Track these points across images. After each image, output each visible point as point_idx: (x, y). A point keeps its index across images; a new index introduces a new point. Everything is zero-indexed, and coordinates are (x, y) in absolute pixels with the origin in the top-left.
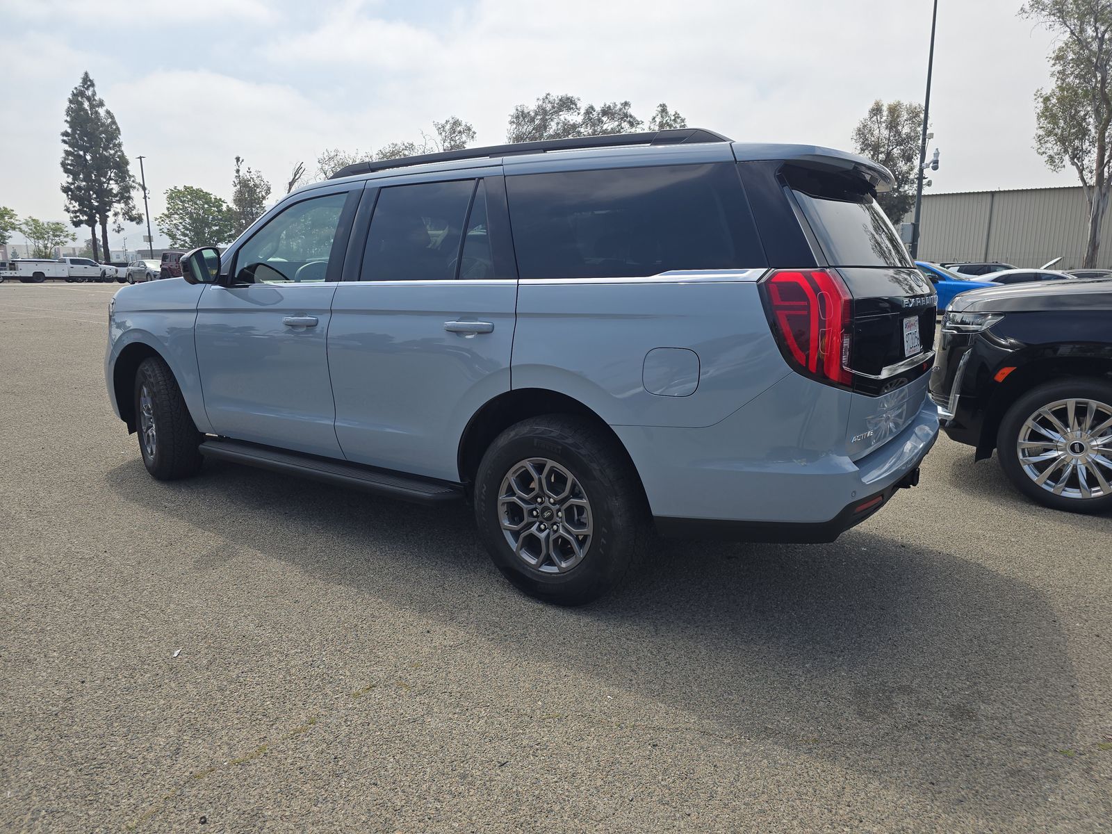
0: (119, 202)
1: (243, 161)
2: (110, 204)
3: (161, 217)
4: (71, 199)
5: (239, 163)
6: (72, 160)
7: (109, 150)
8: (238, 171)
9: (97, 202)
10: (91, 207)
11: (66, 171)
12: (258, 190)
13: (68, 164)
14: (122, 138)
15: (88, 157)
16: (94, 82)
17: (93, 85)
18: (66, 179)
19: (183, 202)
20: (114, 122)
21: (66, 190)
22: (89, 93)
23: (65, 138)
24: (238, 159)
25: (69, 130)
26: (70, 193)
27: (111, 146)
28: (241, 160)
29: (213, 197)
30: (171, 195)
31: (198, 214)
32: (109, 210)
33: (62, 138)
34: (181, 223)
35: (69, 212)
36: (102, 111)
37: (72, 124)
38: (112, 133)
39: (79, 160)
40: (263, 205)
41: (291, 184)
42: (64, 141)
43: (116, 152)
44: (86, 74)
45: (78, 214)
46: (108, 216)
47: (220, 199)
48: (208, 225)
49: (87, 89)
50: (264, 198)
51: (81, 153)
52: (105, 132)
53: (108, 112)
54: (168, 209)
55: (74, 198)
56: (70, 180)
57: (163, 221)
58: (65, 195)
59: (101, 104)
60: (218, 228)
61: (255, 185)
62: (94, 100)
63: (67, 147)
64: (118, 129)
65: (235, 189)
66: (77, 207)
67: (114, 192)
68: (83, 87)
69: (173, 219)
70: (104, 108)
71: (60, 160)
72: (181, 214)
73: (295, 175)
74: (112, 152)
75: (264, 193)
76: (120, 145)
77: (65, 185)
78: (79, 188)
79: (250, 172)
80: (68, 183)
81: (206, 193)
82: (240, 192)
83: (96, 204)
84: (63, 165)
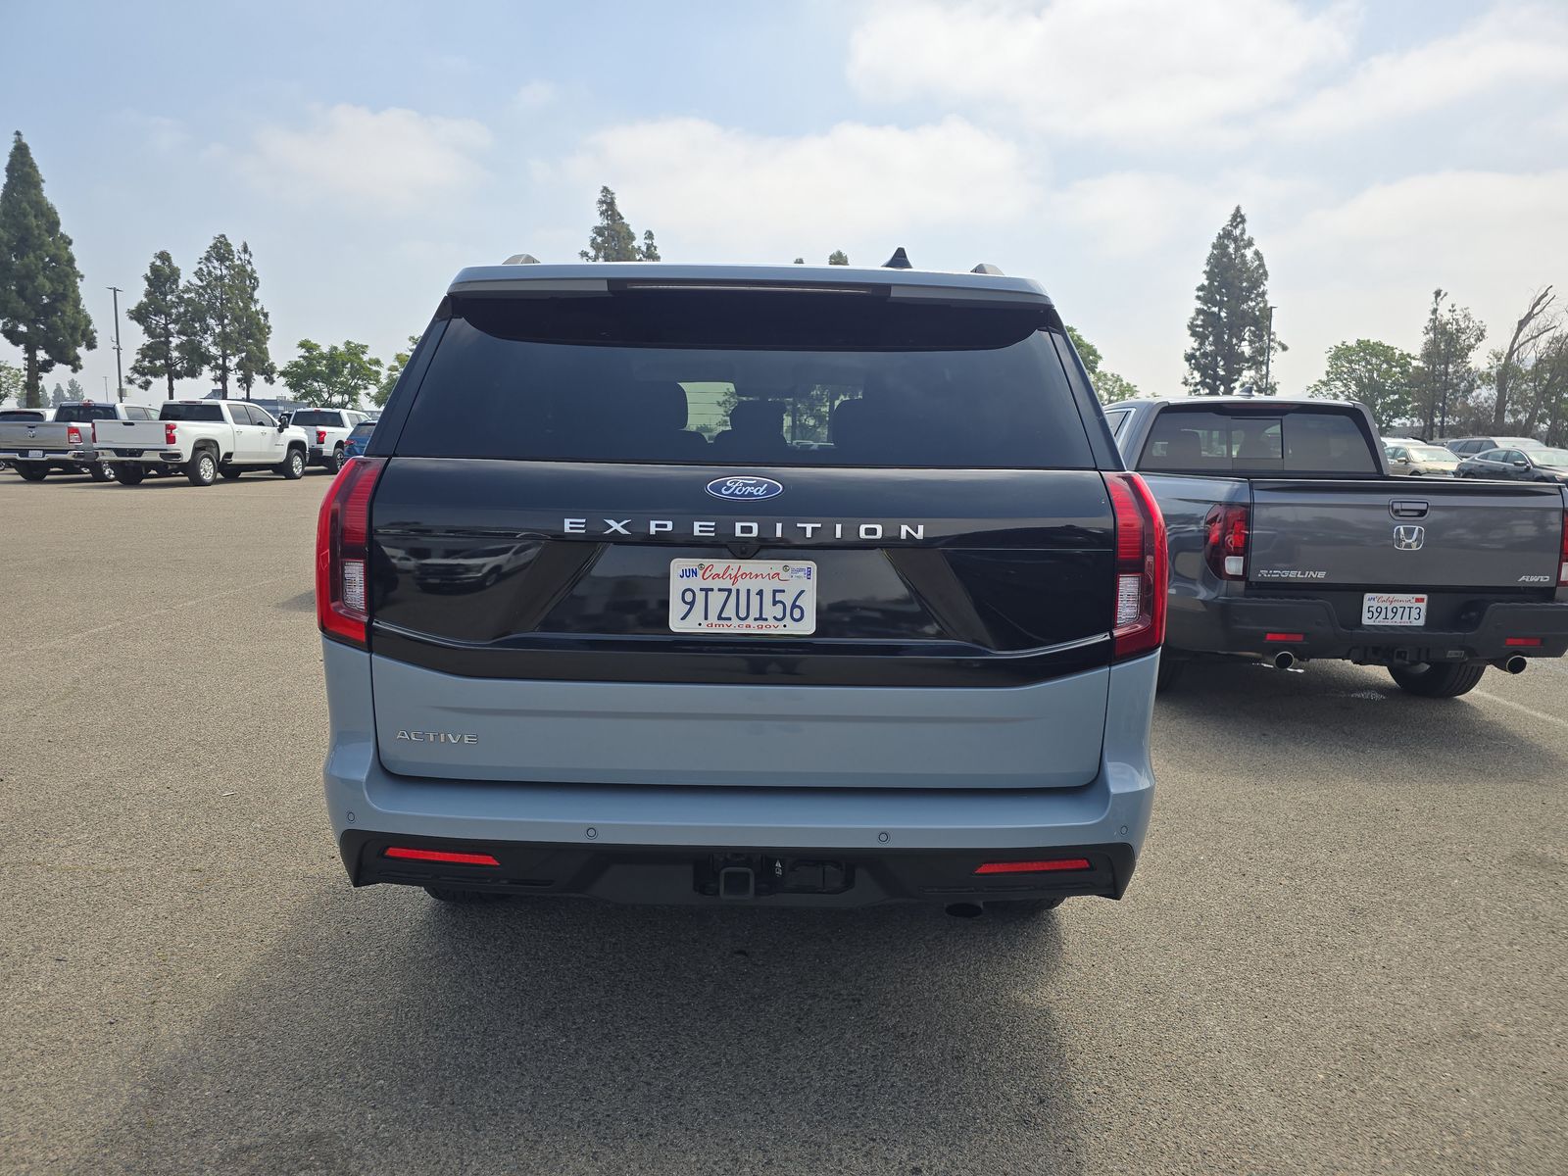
0: (1249, 368)
1: (1445, 295)
2: (1239, 372)
3: (1315, 386)
4: (1194, 369)
5: (1439, 299)
6: (1202, 321)
7: (1250, 303)
8: (1435, 311)
9: (1224, 370)
10: (1215, 377)
11: (1194, 334)
12: (1464, 337)
13: (1197, 326)
14: (1268, 286)
15: (1223, 314)
16: (1246, 217)
17: (1243, 221)
18: (1191, 344)
19: (1350, 362)
20: (1262, 265)
21: (1189, 358)
22: (1237, 232)
23: (1201, 294)
24: (1438, 293)
25: (1206, 283)
26: (1193, 361)
27: (1253, 296)
28: (1442, 294)
29: (1397, 352)
30: (1336, 354)
31: (1371, 378)
32: (1236, 380)
33: (1196, 293)
34: (1342, 392)
35: (1186, 385)
36: (1249, 253)
37: (1210, 275)
38: (1258, 276)
39: (1211, 319)
40: (1468, 360)
41: (1522, 324)
42: (1198, 298)
43: (1258, 304)
44: (1238, 209)
45: (1199, 387)
46: (1234, 388)
47: (1409, 355)
48: (1383, 394)
49: (1235, 227)
50: (1470, 347)
51: (1216, 309)
52: (1248, 280)
53: (1257, 253)
54: (1328, 373)
55: (1197, 367)
56: (1196, 345)
57: (1317, 390)
58: (1187, 364)
59: (1250, 243)
60: (1396, 397)
61: (1458, 331)
62: (1243, 240)
63: (1199, 305)
64: (1265, 273)
65: (1425, 339)
66: (1198, 379)
67: (1247, 355)
68: (1231, 225)
69: (1332, 387)
70: (1253, 249)
71: (1187, 321)
72: (1345, 379)
73: (1533, 309)
74: (1253, 304)
75: (1472, 341)
76: (1264, 294)
77: (1189, 351)
78: (1205, 355)
79: (1454, 311)
80: (1193, 349)
81: (1388, 347)
82: (1434, 343)
83: (1222, 373)
84: (1192, 327)
